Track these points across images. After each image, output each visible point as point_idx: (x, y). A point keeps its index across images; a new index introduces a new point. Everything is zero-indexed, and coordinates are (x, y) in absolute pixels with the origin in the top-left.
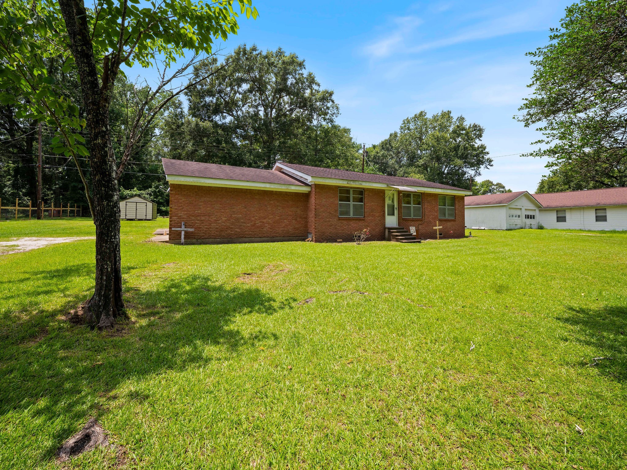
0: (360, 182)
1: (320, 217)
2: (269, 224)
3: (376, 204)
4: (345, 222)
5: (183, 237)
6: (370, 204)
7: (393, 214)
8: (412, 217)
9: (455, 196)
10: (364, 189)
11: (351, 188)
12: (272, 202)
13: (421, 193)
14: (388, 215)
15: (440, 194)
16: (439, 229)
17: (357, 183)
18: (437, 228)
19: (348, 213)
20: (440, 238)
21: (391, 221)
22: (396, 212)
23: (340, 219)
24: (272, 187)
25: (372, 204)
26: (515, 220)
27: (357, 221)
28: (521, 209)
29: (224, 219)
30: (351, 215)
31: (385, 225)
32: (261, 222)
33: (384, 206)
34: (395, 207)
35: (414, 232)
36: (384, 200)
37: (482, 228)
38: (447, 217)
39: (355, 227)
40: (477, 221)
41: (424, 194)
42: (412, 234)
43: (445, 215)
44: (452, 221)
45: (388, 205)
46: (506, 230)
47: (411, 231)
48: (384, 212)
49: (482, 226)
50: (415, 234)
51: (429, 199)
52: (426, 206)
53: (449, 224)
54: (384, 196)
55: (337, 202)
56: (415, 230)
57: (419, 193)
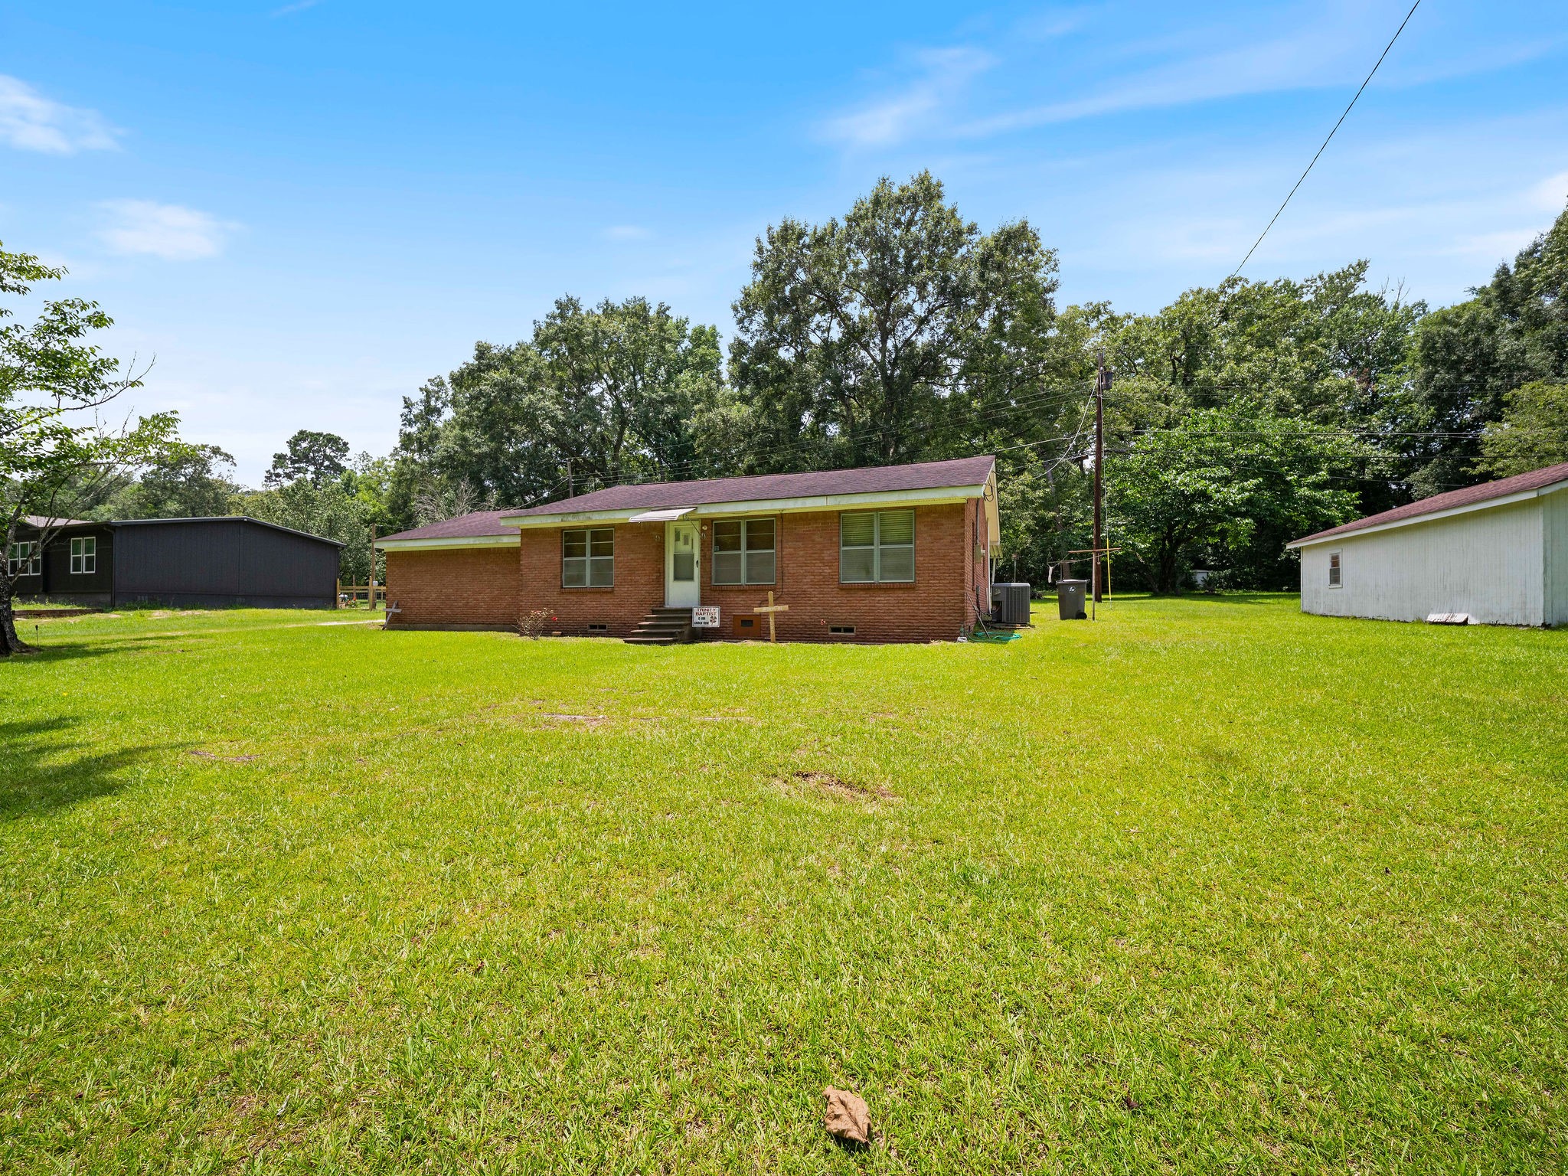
0: (587, 515)
1: (529, 588)
2: (484, 602)
3: (641, 556)
4: (573, 598)
5: (388, 619)
6: (620, 558)
7: (691, 578)
8: (743, 581)
9: (915, 508)
10: (612, 527)
11: (587, 527)
13: (775, 516)
14: (676, 578)
15: (846, 511)
16: (777, 614)
17: (581, 517)
18: (770, 609)
19: (580, 579)
20: (780, 638)
21: (681, 593)
22: (697, 571)
23: (564, 592)
25: (632, 556)
27: (598, 596)
29: (434, 596)
30: (588, 583)
31: (663, 603)
32: (475, 599)
33: (662, 559)
34: (696, 559)
35: (713, 620)
36: (661, 547)
37: (1460, 618)
38: (876, 579)
39: (591, 607)
40: (1445, 588)
41: (781, 517)
42: (694, 625)
43: (868, 572)
44: (900, 589)
45: (676, 557)
46: (1546, 626)
47: (696, 619)
48: (661, 573)
49: (1460, 611)
50: (717, 624)
51: (802, 529)
52: (788, 551)
53: (882, 600)
54: (663, 537)
55: (559, 559)
56: (717, 615)
57: (765, 516)
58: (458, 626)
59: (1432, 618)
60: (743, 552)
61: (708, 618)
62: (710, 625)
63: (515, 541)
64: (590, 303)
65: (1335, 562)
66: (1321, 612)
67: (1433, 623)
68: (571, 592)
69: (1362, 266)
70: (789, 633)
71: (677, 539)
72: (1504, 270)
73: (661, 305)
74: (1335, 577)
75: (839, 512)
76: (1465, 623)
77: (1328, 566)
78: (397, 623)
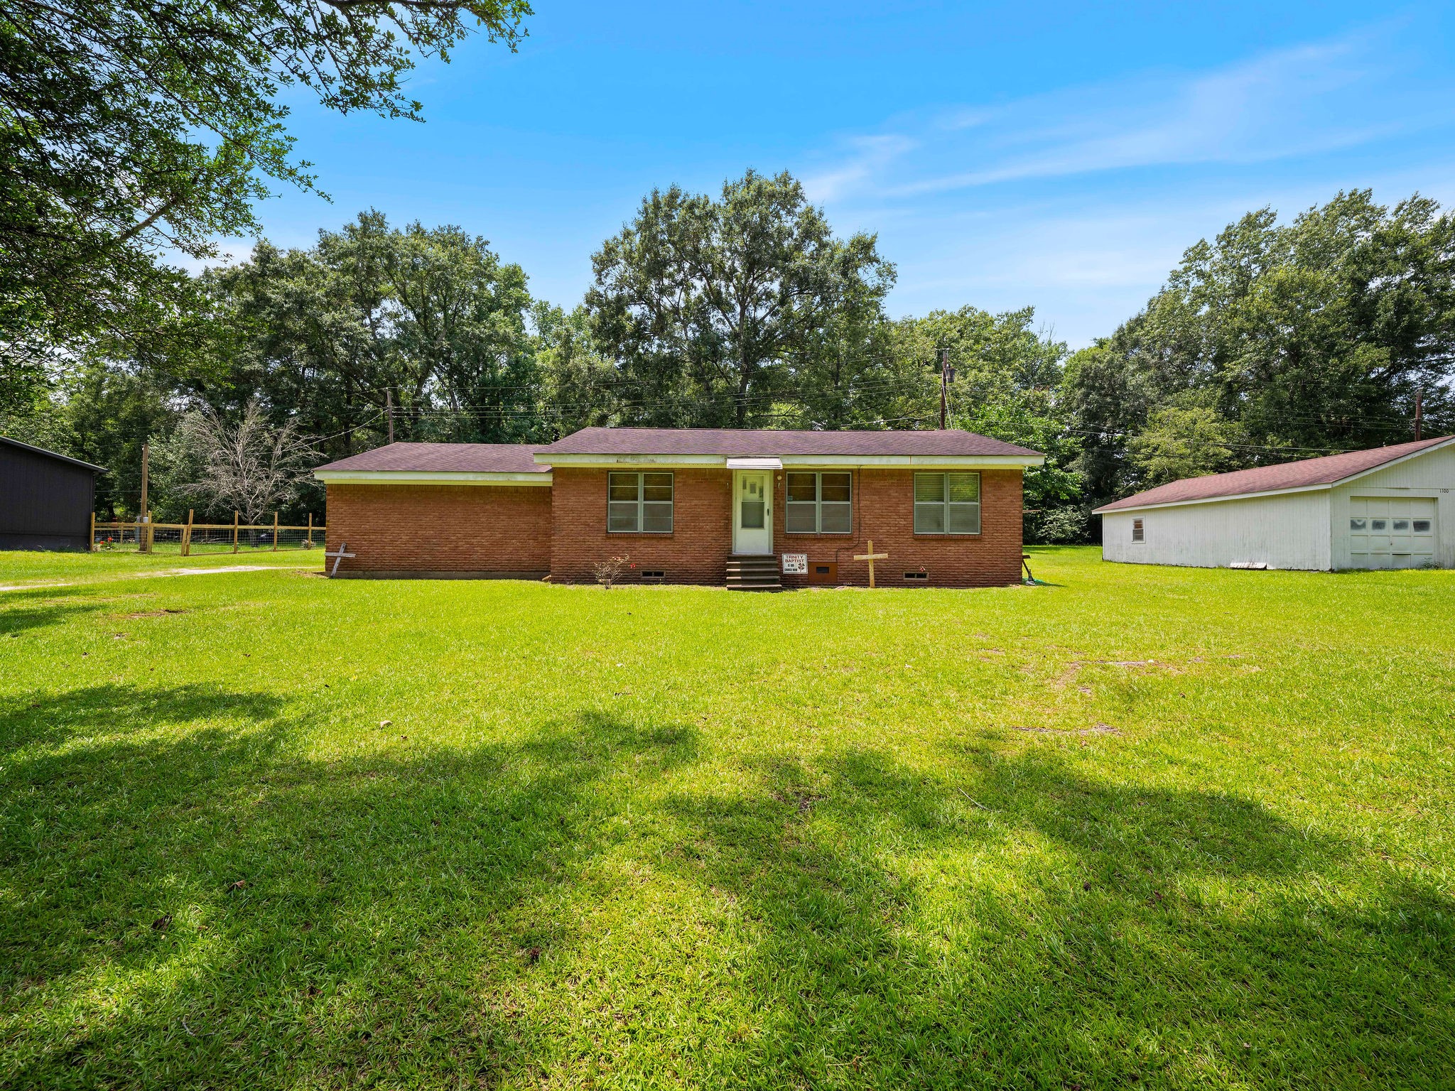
0: (650, 457)
1: (564, 533)
2: (482, 546)
3: (706, 502)
4: (622, 543)
5: (336, 565)
6: (683, 504)
7: (761, 526)
8: (818, 530)
9: (980, 471)
10: (673, 470)
11: (640, 470)
12: (488, 507)
13: (852, 471)
14: (744, 526)
15: (920, 470)
16: (875, 561)
17: (642, 459)
18: (870, 557)
19: (631, 523)
20: (879, 584)
21: (750, 540)
22: (768, 520)
23: (608, 536)
24: (480, 479)
25: (695, 502)
26: (1395, 540)
27: (654, 542)
28: (1434, 500)
29: (405, 538)
30: (641, 528)
31: (730, 550)
32: (467, 543)
33: (728, 507)
34: (766, 507)
35: (801, 567)
36: (729, 494)
37: (1261, 565)
38: (947, 530)
39: (649, 553)
40: (1245, 545)
41: (859, 472)
42: (785, 572)
43: (939, 525)
44: (967, 540)
45: (744, 505)
46: (1332, 571)
47: (786, 566)
48: (728, 520)
49: (1259, 561)
50: (805, 571)
51: (877, 484)
52: (865, 503)
53: (952, 549)
54: (731, 484)
55: (604, 501)
56: (805, 562)
57: (842, 470)
58: (442, 574)
59: (1233, 565)
60: (819, 503)
61: (796, 566)
62: (799, 571)
63: (547, 480)
64: (397, 223)
65: (1138, 525)
66: (1124, 560)
67: (1234, 568)
68: (620, 537)
69: (1029, 312)
70: (887, 579)
71: (744, 487)
72: (1121, 329)
73: (479, 239)
74: (1138, 534)
75: (914, 471)
76: (1265, 569)
77: (1131, 527)
78: (347, 570)
